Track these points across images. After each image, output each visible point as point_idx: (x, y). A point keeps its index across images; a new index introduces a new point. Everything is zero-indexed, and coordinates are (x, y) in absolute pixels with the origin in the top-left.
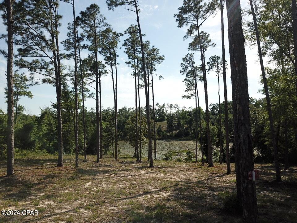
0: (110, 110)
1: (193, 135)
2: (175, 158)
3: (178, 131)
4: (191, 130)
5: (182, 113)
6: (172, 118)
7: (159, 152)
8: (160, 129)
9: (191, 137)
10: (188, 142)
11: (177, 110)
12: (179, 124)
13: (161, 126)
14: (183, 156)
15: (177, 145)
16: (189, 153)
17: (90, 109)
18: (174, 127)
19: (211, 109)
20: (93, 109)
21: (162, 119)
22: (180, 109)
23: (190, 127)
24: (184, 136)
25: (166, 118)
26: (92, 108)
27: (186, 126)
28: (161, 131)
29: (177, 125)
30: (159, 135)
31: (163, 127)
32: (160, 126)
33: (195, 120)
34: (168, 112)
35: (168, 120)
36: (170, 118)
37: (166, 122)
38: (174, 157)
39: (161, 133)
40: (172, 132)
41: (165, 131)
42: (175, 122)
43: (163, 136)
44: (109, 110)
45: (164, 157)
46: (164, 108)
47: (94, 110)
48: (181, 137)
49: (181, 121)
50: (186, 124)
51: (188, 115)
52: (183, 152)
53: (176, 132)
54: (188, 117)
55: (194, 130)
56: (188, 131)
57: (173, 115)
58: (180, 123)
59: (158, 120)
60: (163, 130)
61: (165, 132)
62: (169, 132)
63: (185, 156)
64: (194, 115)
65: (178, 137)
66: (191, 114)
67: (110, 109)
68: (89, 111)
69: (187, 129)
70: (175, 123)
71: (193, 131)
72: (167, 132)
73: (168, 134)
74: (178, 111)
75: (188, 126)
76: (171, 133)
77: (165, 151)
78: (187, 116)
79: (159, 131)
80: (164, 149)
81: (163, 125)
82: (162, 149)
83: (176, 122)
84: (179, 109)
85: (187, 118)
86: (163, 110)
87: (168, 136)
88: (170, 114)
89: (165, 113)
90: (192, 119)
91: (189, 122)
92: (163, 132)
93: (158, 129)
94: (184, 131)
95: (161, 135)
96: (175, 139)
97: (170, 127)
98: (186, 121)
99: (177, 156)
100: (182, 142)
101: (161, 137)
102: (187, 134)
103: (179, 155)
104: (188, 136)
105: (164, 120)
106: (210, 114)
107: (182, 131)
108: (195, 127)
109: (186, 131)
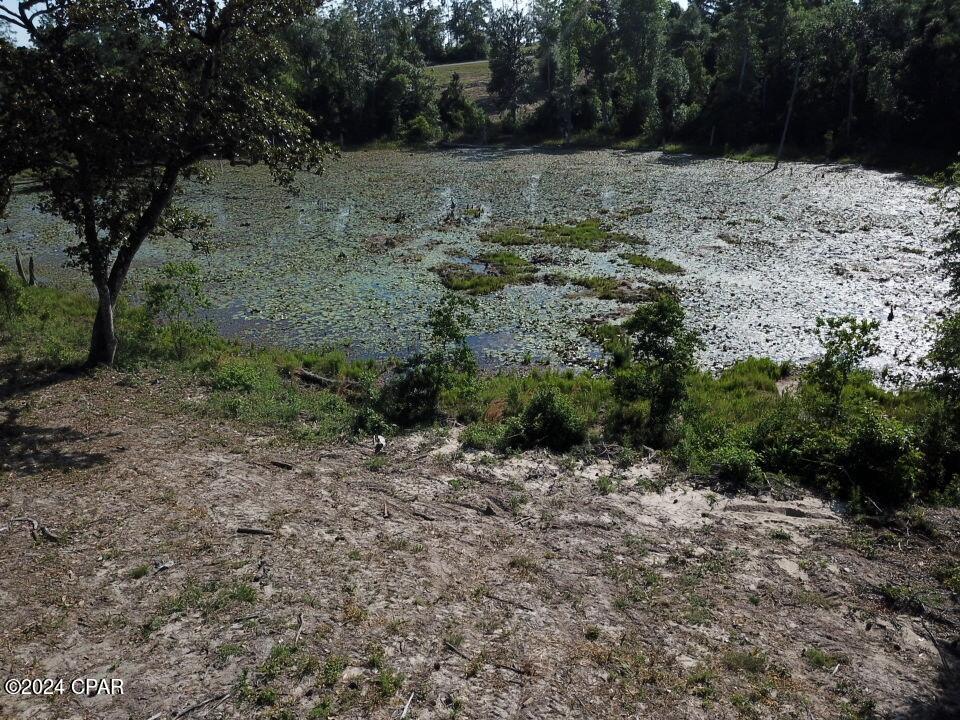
1: (612, 122)
3: (541, 103)
4: (604, 99)
8: (457, 96)
9: (602, 131)
10: (579, 157)
12: (548, 68)
13: (462, 81)
18: (522, 82)
21: (468, 52)
23: (598, 80)
24: (570, 126)
27: (580, 79)
28: (461, 105)
29: (536, 73)
30: (449, 122)
31: (475, 85)
32: (456, 80)
35: (495, 55)
37: (487, 63)
39: (460, 112)
40: (513, 108)
41: (480, 103)
43: (469, 130)
48: (556, 135)
50: (580, 69)
51: (595, 16)
53: (531, 108)
55: (615, 95)
56: (590, 101)
57: (517, 17)
58: (553, 65)
59: (454, 56)
60: (469, 102)
61: (476, 110)
62: (499, 106)
64: (619, 16)
65: (540, 134)
69: (584, 91)
71: (610, 103)
72: (489, 110)
73: (495, 119)
75: (591, 76)
76: (506, 112)
79: (452, 102)
81: (475, 78)
85: (588, 34)
87: (491, 126)
90: (612, 35)
91: (598, 57)
92: (467, 111)
93: (444, 94)
94: (572, 101)
95: (462, 125)
96: (527, 144)
97: (504, 80)
98: (582, 52)
99: (529, 281)
100: (559, 158)
101: (459, 134)
102: (583, 118)
103: (545, 270)
104: (589, 127)
105: (482, 56)
106: (696, 18)
107: (562, 101)
108: (622, 79)
109: (579, 101)
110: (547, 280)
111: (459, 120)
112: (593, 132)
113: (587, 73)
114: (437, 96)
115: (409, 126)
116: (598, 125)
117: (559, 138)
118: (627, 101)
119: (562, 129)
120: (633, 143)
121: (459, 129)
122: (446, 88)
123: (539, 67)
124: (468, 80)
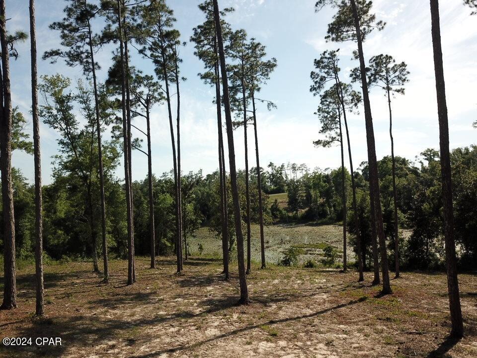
0: (194, 177)
1: (334, 215)
2: (303, 259)
3: (307, 209)
4: (330, 207)
5: (314, 178)
6: (297, 187)
7: (274, 247)
8: (277, 207)
9: (331, 219)
10: (321, 227)
11: (305, 173)
12: (309, 196)
13: (278, 201)
14: (317, 254)
15: (305, 233)
16: (328, 250)
17: (162, 175)
18: (300, 202)
19: (362, 171)
20: (166, 175)
21: (279, 190)
22: (311, 172)
23: (327, 201)
24: (318, 217)
25: (286, 188)
26: (163, 174)
27: (321, 201)
28: (278, 210)
29: (305, 198)
30: (275, 216)
31: (282, 202)
32: (276, 201)
33: (337, 189)
34: (290, 178)
35: (289, 191)
36: (293, 187)
37: (286, 194)
38: (301, 256)
39: (278, 212)
40: (297, 211)
41: (285, 209)
42: (302, 193)
43: (282, 218)
44: (192, 176)
45: (282, 257)
46: (283, 172)
47: (167, 177)
48: (313, 220)
49: (312, 192)
50: (320, 197)
51: (325, 182)
52: (316, 246)
53: (303, 211)
54: (324, 184)
55: (334, 206)
56: (325, 208)
57: (297, 182)
58: (311, 196)
59: (273, 192)
60: (281, 209)
61: (284, 212)
62: (292, 211)
63: (320, 255)
64: (333, 181)
65: (309, 219)
66: (329, 180)
67: (193, 174)
68: (160, 178)
69: (322, 205)
70: (302, 196)
71: (333, 209)
72: (288, 212)
73: (290, 214)
74: (307, 174)
76: (294, 212)
77: (284, 246)
78: (322, 183)
79: (275, 209)
80: (282, 242)
81: (282, 199)
82: (279, 241)
83: (304, 195)
84: (309, 172)
85: (323, 187)
86: (281, 173)
87: (289, 217)
88: (292, 181)
89: (285, 179)
90: (331, 187)
91: (327, 194)
92: (281, 212)
93: (272, 206)
94: (318, 208)
95: (279, 217)
96: (302, 223)
97: (293, 202)
98: (320, 192)
99: (306, 254)
100: (314, 227)
101: (278, 220)
102: (323, 214)
103: (309, 252)
105: (283, 192)
106: (362, 180)
107: (315, 208)
108: (336, 201)
109: (321, 208)
110: (310, 254)
111: (278, 215)
112: (326, 219)
113: (324, 199)
114: (270, 207)
116: (328, 217)
117: (314, 221)
118: (339, 208)
119: (315, 218)
120: (341, 223)
121: (278, 218)
122: (272, 204)
123: (306, 196)
124: (279, 200)
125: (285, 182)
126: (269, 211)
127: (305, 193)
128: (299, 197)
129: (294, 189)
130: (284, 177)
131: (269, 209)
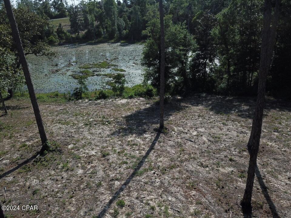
1: (106, 35)
3: (86, 31)
4: (104, 29)
5: (89, 4)
6: (76, 12)
9: (104, 38)
12: (86, 19)
18: (80, 25)
21: (62, 15)
23: (101, 23)
24: (95, 37)
25: (67, 13)
27: (96, 23)
28: (63, 32)
29: (83, 21)
30: (60, 38)
31: (65, 26)
32: (60, 24)
34: (69, 5)
35: (70, 15)
36: (73, 12)
37: (68, 18)
39: (63, 34)
40: (79, 33)
41: (68, 31)
42: (80, 17)
43: (67, 39)
48: (92, 40)
49: (89, 17)
50: (95, 20)
51: (98, 8)
53: (84, 32)
54: (98, 10)
55: (106, 28)
56: (100, 30)
57: (76, 8)
58: (88, 20)
59: (57, 17)
60: (65, 31)
61: (68, 34)
62: (74, 32)
64: (104, 7)
65: (87, 40)
66: (101, 6)
69: (97, 27)
70: (81, 20)
71: (105, 30)
72: (71, 33)
73: (74, 36)
74: (83, 2)
75: (99, 23)
76: (77, 34)
79: (60, 31)
81: (65, 23)
83: (82, 19)
86: (61, 1)
87: (73, 38)
88: (71, 7)
89: (65, 5)
90: (103, 12)
91: (99, 18)
92: (65, 34)
93: (58, 30)
94: (95, 30)
95: (64, 38)
96: (84, 43)
97: (75, 26)
98: (95, 16)
101: (64, 41)
102: (99, 35)
104: (100, 37)
105: (65, 16)
107: (92, 30)
108: (107, 23)
109: (97, 30)
111: (63, 37)
112: (101, 39)
113: (98, 22)
114: (55, 30)
115: (49, 39)
116: (103, 36)
118: (110, 29)
119: (93, 38)
120: (113, 41)
121: (64, 39)
122: (57, 27)
123: (84, 20)
124: (63, 24)
125: (66, 8)
126: (56, 34)
127: (84, 17)
128: (79, 21)
129: (74, 14)
130: (64, 4)
131: (55, 32)
